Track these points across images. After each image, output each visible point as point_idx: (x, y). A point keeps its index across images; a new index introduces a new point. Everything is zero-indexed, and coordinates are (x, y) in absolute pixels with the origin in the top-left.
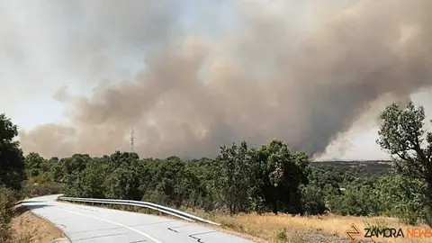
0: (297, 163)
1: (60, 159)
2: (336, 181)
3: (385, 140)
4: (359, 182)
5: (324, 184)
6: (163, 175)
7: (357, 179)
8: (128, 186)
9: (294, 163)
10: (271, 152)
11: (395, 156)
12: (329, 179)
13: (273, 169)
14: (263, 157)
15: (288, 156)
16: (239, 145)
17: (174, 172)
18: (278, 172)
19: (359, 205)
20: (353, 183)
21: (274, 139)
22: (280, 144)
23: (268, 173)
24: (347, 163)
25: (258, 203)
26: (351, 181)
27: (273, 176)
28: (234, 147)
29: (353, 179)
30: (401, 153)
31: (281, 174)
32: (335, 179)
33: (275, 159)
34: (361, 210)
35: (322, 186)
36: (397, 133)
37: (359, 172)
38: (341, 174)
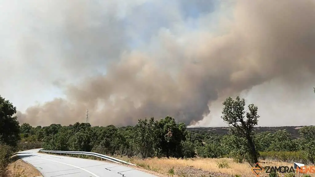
0: (180, 129)
1: (42, 127)
2: (200, 139)
3: (226, 116)
4: (212, 139)
5: (194, 140)
6: (104, 136)
7: (212, 137)
8: (83, 143)
9: (178, 128)
10: (166, 122)
11: (231, 125)
12: (197, 137)
13: (167, 132)
14: (161, 126)
15: (175, 125)
16: (149, 119)
17: (111, 134)
18: (170, 134)
19: (213, 152)
20: (209, 139)
21: (168, 116)
22: (171, 118)
23: (164, 134)
24: (206, 129)
25: (158, 152)
26: (208, 138)
27: (167, 136)
28: (146, 120)
29: (210, 137)
30: (234, 123)
31: (171, 135)
32: (200, 137)
33: (168, 127)
34: (213, 154)
35: (193, 142)
36: (232, 113)
37: (212, 133)
38: (203, 135)
